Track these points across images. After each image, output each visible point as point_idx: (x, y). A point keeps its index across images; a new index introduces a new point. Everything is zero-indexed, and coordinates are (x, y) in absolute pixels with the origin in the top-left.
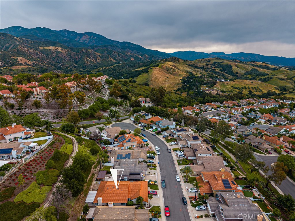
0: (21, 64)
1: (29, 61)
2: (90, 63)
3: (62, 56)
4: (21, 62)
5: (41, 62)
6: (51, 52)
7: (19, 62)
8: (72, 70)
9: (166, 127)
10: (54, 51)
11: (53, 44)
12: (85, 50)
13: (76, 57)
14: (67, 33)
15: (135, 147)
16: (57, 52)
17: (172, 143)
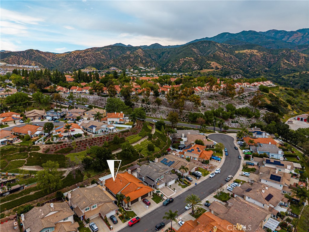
0: (212, 68)
1: (219, 65)
2: (286, 67)
3: (256, 59)
4: (213, 66)
5: (231, 66)
6: (246, 55)
7: (211, 66)
8: (260, 75)
9: (263, 153)
10: (249, 54)
11: (251, 47)
12: (286, 51)
13: (272, 60)
14: (274, 33)
15: (196, 159)
16: (252, 55)
17: (244, 174)
